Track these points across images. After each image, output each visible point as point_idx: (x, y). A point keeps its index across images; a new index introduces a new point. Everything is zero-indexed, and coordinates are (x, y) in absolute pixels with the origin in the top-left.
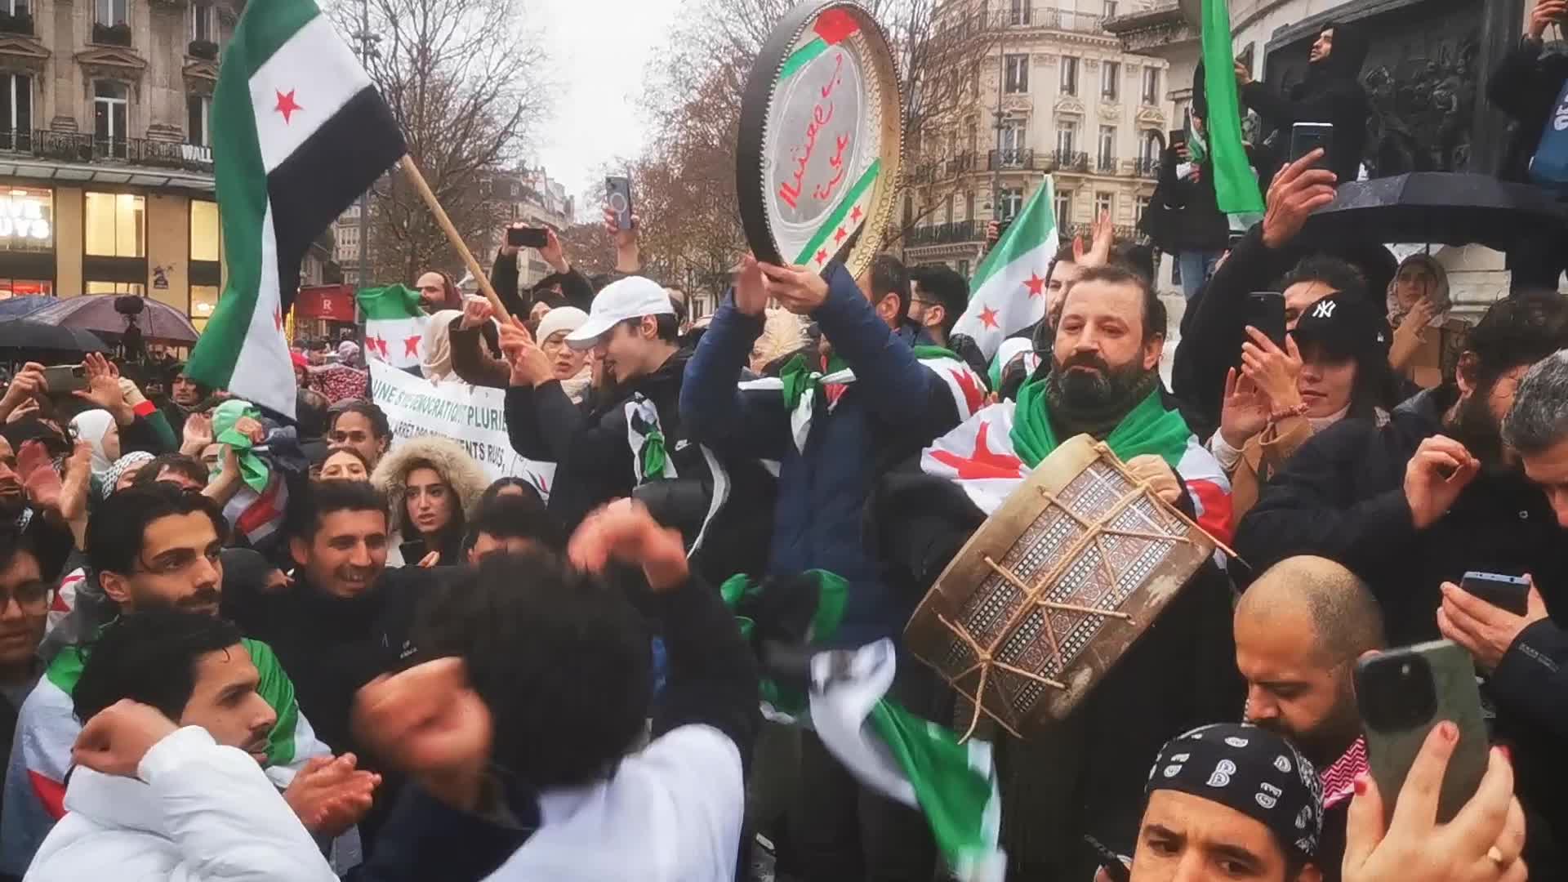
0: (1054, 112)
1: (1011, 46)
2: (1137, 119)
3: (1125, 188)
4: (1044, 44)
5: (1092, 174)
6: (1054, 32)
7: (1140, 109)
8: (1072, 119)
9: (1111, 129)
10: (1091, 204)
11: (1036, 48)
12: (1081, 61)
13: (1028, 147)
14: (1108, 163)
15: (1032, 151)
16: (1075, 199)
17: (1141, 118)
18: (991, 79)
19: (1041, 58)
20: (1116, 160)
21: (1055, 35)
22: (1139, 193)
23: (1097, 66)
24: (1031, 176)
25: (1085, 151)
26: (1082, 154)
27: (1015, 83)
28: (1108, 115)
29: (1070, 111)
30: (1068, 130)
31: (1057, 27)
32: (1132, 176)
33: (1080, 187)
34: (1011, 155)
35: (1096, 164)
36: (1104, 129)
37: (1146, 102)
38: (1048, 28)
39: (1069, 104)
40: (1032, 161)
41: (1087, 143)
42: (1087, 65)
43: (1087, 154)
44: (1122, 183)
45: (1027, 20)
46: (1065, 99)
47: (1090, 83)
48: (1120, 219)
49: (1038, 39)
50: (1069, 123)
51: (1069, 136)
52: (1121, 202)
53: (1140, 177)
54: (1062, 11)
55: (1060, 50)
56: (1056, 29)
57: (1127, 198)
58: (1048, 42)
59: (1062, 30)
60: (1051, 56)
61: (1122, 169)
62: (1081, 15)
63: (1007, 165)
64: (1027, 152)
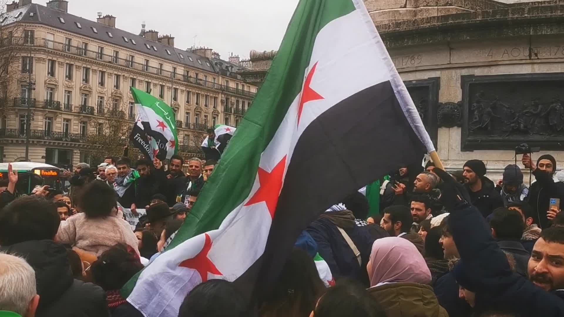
0: (45, 83)
1: (25, 53)
2: (80, 89)
3: (75, 118)
4: (40, 54)
5: (62, 111)
6: (45, 49)
7: (82, 85)
8: (53, 87)
9: (69, 92)
10: (61, 124)
11: (36, 55)
12: (56, 62)
13: (33, 97)
14: (68, 107)
15: (35, 99)
16: (54, 122)
17: (82, 89)
18: (16, 66)
19: (39, 60)
20: (71, 105)
21: (46, 50)
22: (82, 120)
23: (63, 65)
24: (34, 110)
25: (59, 101)
26: (58, 102)
27: (27, 69)
28: (69, 86)
29: (52, 83)
30: (51, 91)
31: (45, 46)
32: (79, 113)
33: (57, 116)
34: (25, 101)
35: (63, 106)
36: (67, 92)
37: (84, 82)
38: (42, 47)
39: (52, 80)
40: (35, 103)
41: (60, 97)
42: (59, 64)
43: (60, 102)
44: (75, 115)
45: (32, 42)
46: (51, 78)
47: (61, 72)
48: (74, 131)
49: (38, 51)
50: (52, 88)
51: (51, 94)
52: (74, 123)
53: (82, 113)
54: (49, 40)
55: (47, 57)
56: (46, 48)
57: (77, 122)
58: (42, 53)
59: (48, 48)
60: (44, 59)
61: (74, 109)
62: (56, 42)
63: (23, 105)
64: (33, 100)
